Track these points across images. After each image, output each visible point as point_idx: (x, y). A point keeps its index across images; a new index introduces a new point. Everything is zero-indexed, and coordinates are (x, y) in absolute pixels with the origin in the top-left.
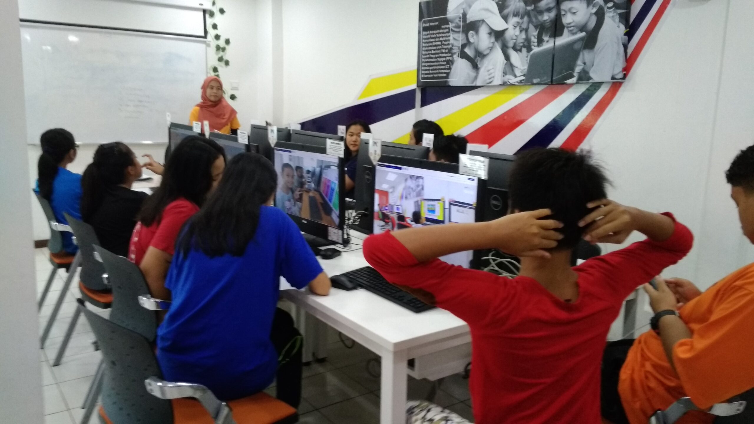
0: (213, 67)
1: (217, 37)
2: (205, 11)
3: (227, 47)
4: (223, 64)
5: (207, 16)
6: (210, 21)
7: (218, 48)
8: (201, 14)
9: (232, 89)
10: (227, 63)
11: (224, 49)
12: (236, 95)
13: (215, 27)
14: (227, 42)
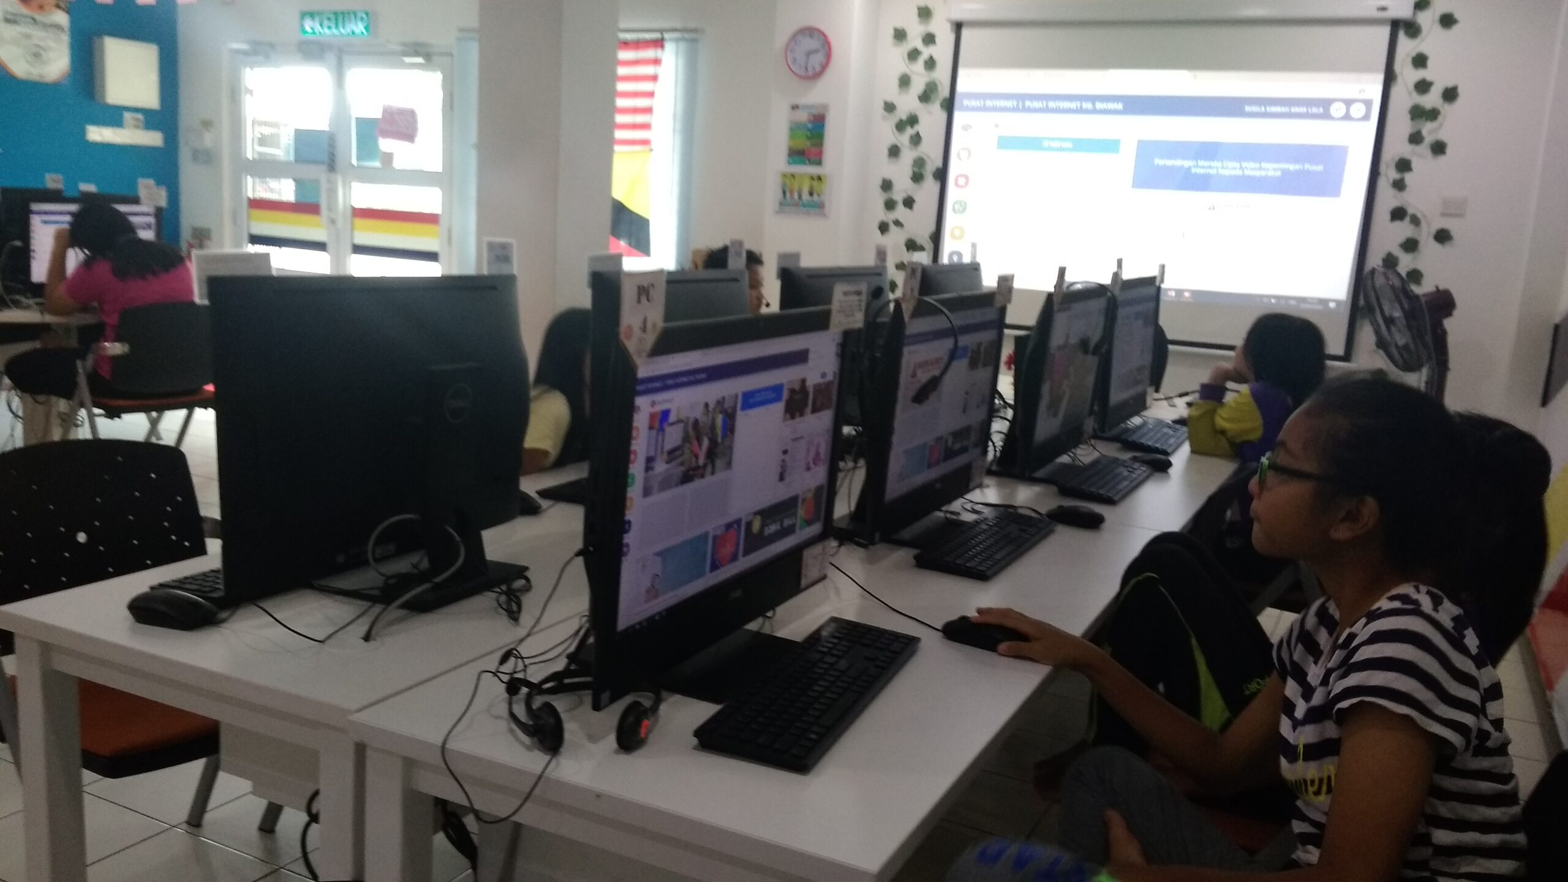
0: (1397, 159)
1: (1423, 87)
2: (1396, 25)
3: (1446, 109)
4: (1424, 148)
5: (1402, 36)
6: (1406, 47)
7: (1419, 113)
8: (1385, 32)
9: (1443, 215)
10: (1439, 148)
11: (1433, 114)
12: (1454, 233)
13: (1420, 61)
14: (1450, 95)
